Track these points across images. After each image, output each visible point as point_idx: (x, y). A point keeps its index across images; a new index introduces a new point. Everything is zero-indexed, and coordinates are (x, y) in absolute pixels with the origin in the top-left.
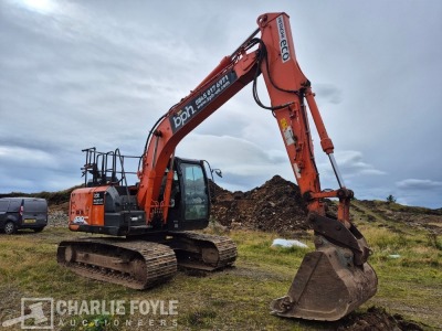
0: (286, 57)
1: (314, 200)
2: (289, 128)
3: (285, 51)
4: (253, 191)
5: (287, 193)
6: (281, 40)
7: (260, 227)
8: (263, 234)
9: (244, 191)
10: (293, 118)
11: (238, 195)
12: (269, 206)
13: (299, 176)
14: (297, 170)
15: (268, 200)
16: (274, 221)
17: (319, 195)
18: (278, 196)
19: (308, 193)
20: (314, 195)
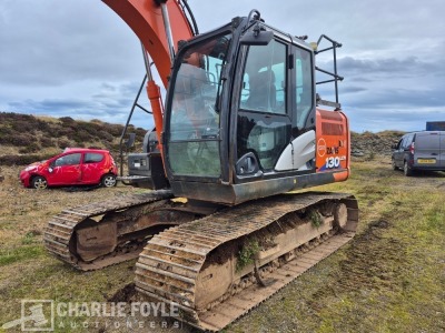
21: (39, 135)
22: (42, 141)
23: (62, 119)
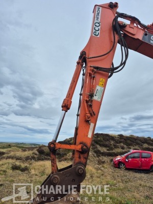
21: (112, 142)
22: (114, 145)
23: (119, 135)
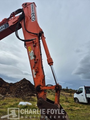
0: (33, 19)
1: (42, 91)
2: (32, 51)
3: (33, 17)
4: (16, 83)
5: (27, 84)
6: (32, 12)
7: (16, 96)
8: (17, 99)
9: (13, 83)
10: (35, 46)
11: (11, 84)
12: (21, 88)
13: (35, 77)
14: (34, 73)
15: (21, 86)
16: (21, 93)
17: (45, 88)
18: (24, 85)
19: (39, 87)
20: (42, 88)
